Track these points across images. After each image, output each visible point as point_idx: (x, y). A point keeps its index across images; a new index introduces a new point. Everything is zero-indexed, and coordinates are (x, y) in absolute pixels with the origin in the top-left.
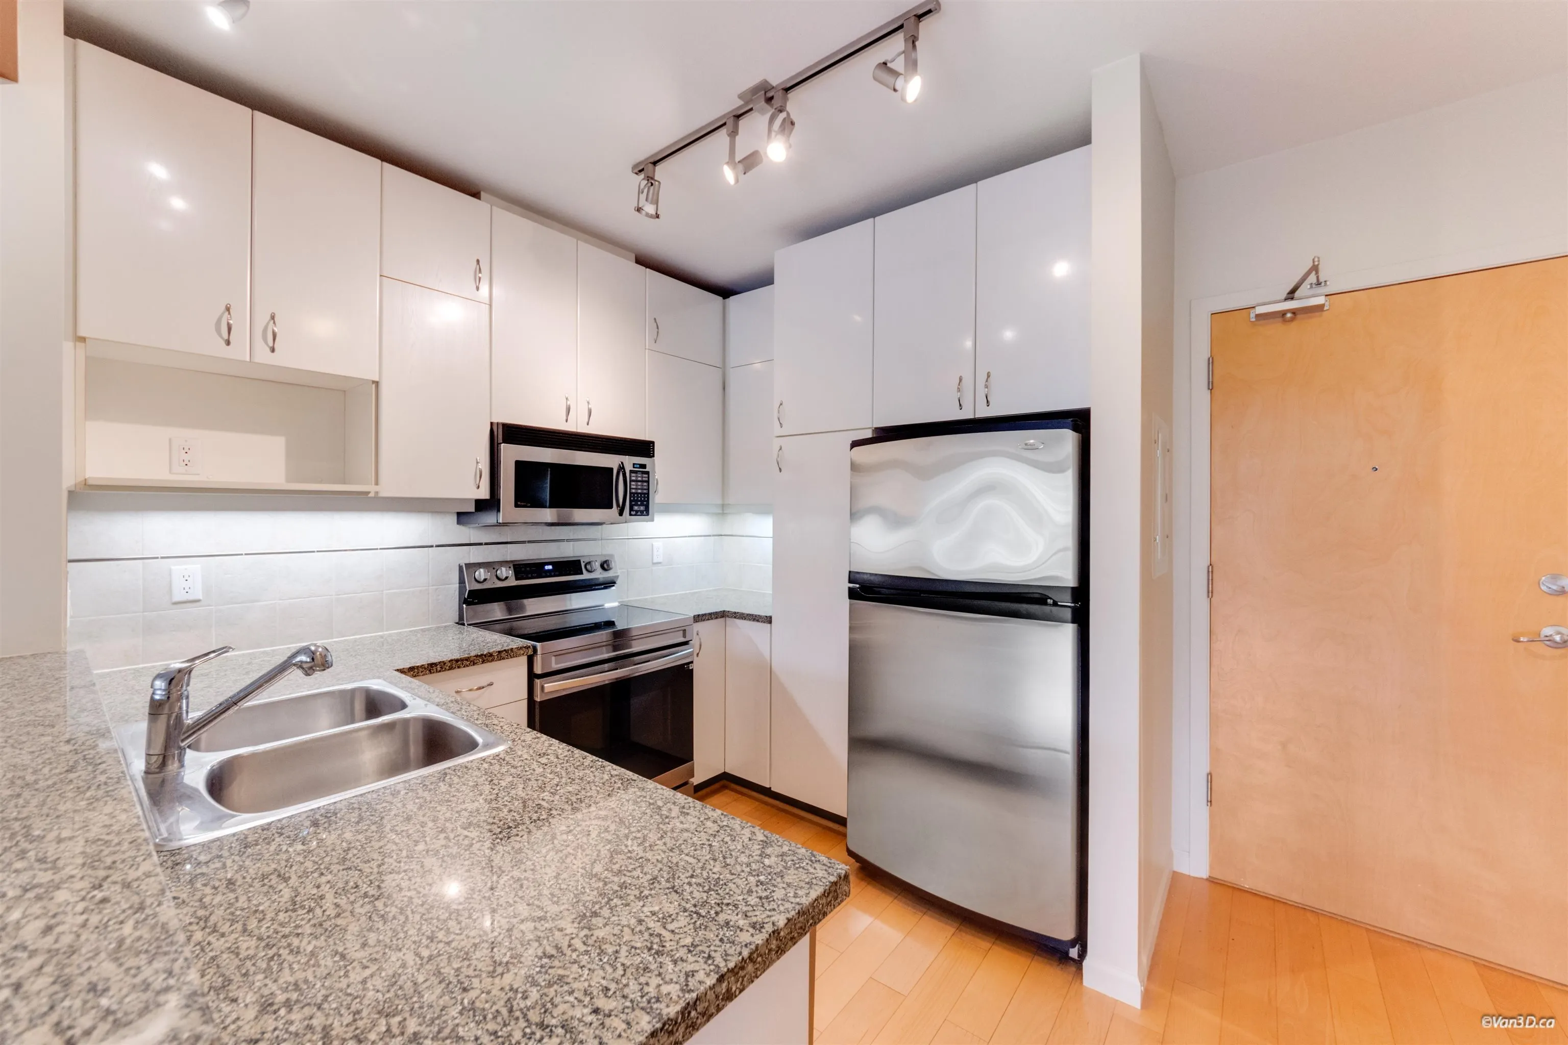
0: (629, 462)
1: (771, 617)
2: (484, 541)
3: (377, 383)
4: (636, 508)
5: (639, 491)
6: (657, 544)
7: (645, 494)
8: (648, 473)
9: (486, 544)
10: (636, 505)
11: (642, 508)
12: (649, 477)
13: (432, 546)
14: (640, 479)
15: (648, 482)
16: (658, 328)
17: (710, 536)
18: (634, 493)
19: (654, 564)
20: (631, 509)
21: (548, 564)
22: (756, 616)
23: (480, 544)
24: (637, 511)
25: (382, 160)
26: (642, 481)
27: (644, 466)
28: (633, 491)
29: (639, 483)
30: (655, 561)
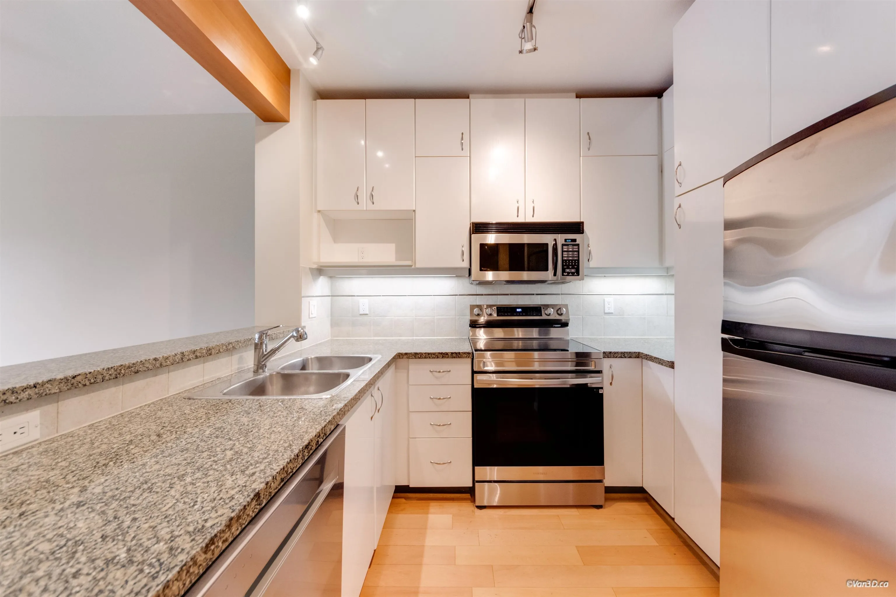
0: (561, 238)
1: (673, 363)
2: (484, 293)
3: (414, 211)
4: (568, 270)
5: (571, 258)
6: (607, 299)
7: (575, 260)
8: (578, 245)
9: (485, 295)
10: (568, 268)
11: (573, 271)
12: (579, 248)
13: (457, 295)
14: (571, 250)
15: (578, 252)
16: (590, 139)
17: (662, 294)
18: (566, 260)
19: (605, 313)
20: (563, 271)
21: (519, 308)
22: (661, 360)
23: (482, 295)
24: (568, 273)
25: (415, 98)
26: (573, 251)
27: (575, 240)
28: (565, 258)
29: (570, 253)
30: (606, 312)
